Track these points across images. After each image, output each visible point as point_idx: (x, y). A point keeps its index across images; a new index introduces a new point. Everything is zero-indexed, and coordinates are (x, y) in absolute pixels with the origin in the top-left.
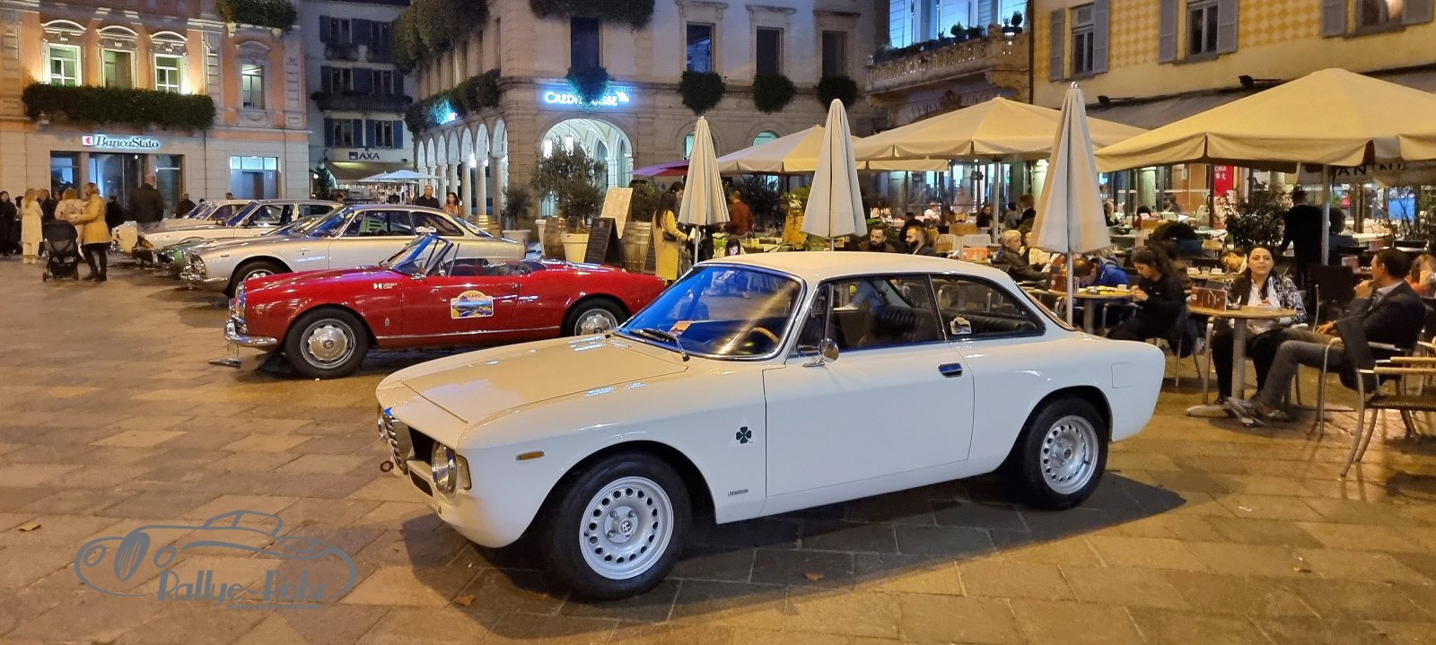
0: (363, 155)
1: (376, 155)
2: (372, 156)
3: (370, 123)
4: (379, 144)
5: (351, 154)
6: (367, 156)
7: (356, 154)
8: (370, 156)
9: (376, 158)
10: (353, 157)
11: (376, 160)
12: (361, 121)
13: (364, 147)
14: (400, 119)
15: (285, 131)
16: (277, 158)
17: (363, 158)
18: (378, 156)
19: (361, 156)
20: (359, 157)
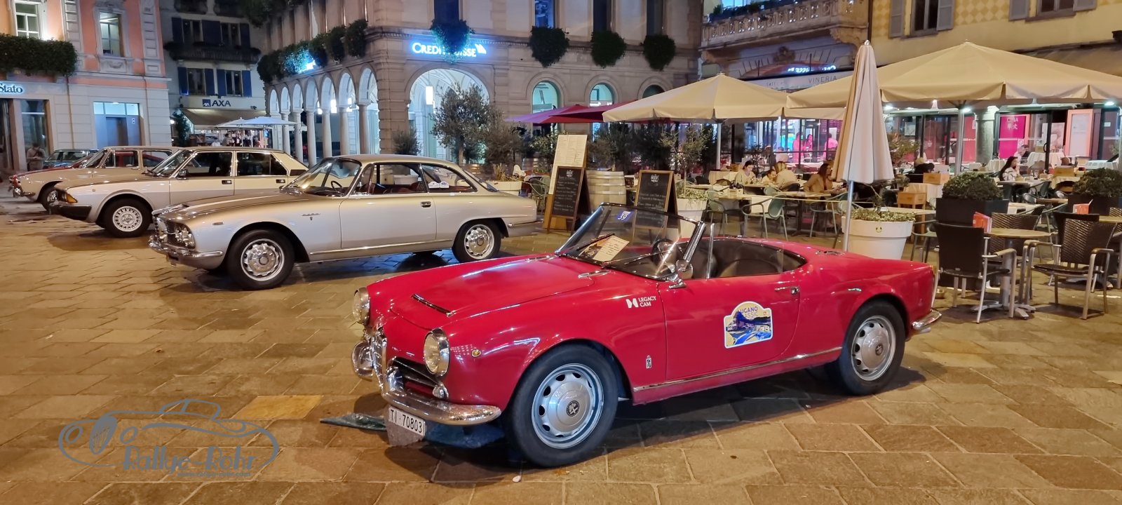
0: (215, 102)
1: (228, 103)
2: (224, 103)
4: (230, 92)
5: (204, 101)
7: (208, 101)
8: (221, 103)
10: (206, 104)
11: (227, 107)
12: (212, 70)
13: (217, 95)
14: (248, 69)
15: (145, 78)
16: (138, 104)
17: (215, 105)
18: (229, 104)
19: (214, 103)
20: (212, 104)
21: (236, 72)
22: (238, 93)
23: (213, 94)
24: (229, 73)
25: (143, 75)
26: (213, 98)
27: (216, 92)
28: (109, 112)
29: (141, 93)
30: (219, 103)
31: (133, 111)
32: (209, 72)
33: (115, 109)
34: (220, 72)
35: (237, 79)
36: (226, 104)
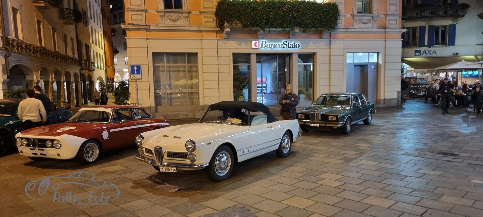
0: (425, 52)
2: (431, 52)
4: (437, 43)
5: (416, 52)
7: (419, 51)
8: (429, 52)
10: (417, 54)
11: (434, 55)
12: (424, 27)
13: (426, 46)
14: (454, 23)
15: (386, 30)
16: (378, 53)
17: (424, 54)
19: (423, 53)
20: (421, 53)
21: (443, 27)
22: (444, 43)
23: (423, 45)
24: (437, 28)
25: (385, 28)
26: (422, 49)
27: (426, 44)
28: (357, 61)
29: (381, 43)
30: (427, 52)
31: (374, 59)
32: (422, 29)
33: (361, 58)
34: (431, 27)
35: (444, 32)
36: (433, 52)
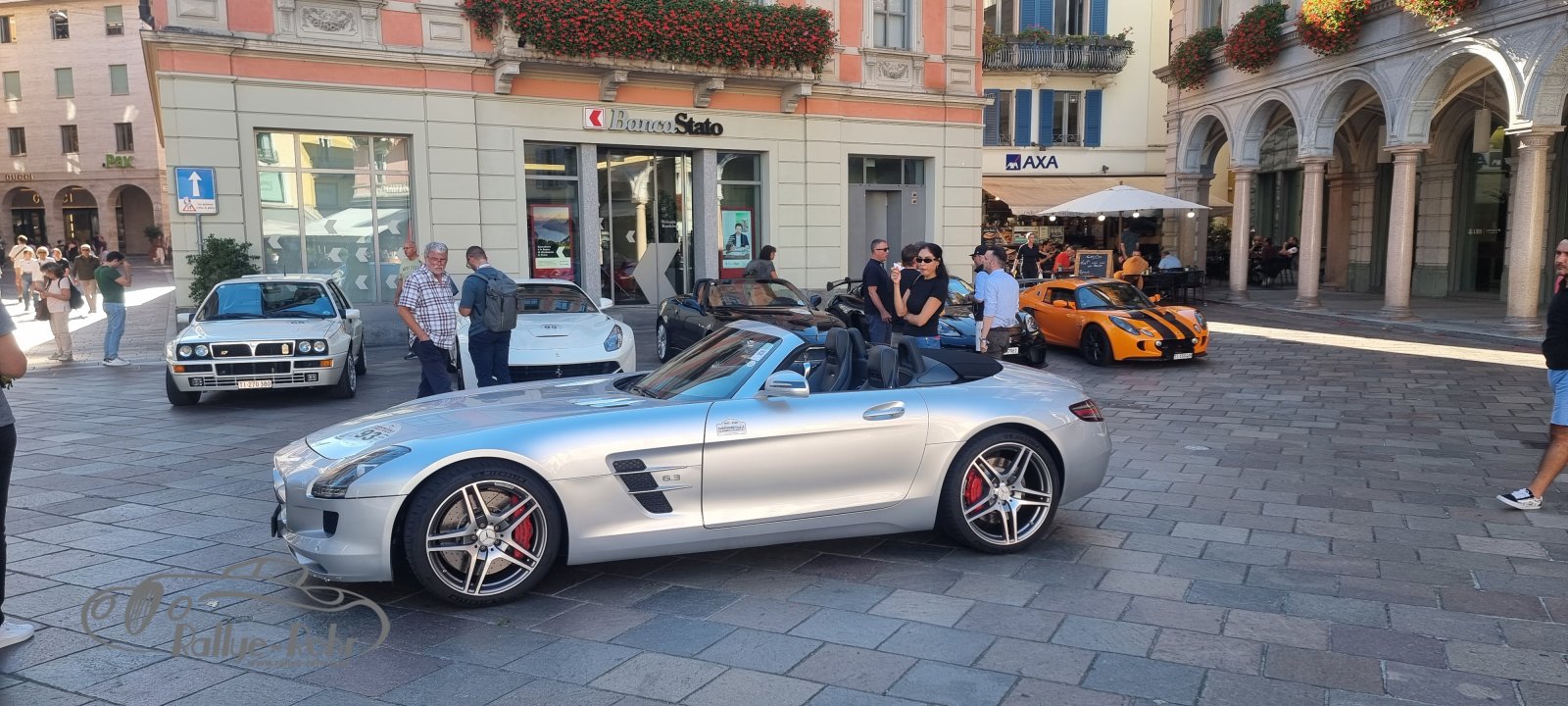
0: (1030, 161)
1: (1053, 161)
2: (1045, 162)
3: (1046, 95)
4: (1058, 140)
5: (1011, 158)
6: (1036, 162)
7: (1017, 158)
8: (1041, 162)
9: (1052, 166)
10: (1012, 165)
11: (1051, 169)
12: (1030, 93)
13: (1033, 145)
14: (1098, 87)
15: (947, 99)
17: (1029, 166)
18: (1055, 163)
19: (1027, 163)
20: (1023, 163)
21: (1071, 94)
24: (1059, 97)
25: (943, 91)
35: (1073, 109)
36: (1050, 163)
